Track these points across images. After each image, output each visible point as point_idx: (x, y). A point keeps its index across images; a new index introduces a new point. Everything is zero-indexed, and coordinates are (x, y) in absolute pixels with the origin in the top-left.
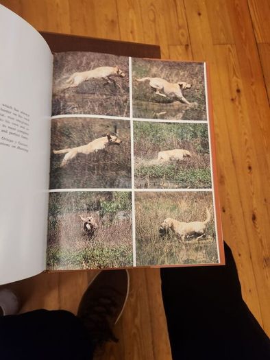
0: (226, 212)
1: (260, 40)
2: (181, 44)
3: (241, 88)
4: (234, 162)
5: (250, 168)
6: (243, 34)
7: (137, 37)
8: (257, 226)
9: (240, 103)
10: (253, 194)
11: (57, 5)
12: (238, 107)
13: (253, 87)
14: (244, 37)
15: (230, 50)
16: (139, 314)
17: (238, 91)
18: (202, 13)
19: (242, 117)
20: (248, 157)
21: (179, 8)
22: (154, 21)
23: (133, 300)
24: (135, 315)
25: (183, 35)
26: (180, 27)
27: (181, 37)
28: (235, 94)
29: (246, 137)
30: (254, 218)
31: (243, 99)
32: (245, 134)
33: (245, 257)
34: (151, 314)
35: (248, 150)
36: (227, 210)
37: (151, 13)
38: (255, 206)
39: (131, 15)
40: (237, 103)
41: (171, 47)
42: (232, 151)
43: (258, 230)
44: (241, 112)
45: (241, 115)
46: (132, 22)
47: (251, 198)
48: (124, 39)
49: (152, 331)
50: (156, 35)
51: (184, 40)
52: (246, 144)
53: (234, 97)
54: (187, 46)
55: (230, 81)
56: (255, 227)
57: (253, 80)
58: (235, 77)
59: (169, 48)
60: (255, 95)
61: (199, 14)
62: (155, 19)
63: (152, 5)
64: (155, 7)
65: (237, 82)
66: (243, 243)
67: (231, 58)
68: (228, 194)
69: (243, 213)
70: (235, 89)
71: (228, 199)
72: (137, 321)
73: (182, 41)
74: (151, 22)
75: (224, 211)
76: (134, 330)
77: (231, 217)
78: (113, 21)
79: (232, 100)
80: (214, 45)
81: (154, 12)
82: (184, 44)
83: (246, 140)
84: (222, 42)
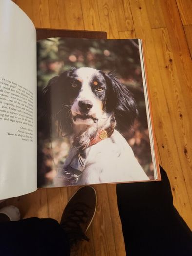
0: (165, 147)
1: (185, 23)
2: (127, 30)
3: (172, 58)
4: (169, 112)
5: (181, 115)
6: (172, 20)
7: (96, 27)
8: (188, 157)
9: (172, 69)
10: (184, 134)
11: (41, 10)
12: (170, 73)
13: (182, 57)
14: (173, 22)
15: (163, 32)
16: (104, 222)
17: (171, 61)
18: (142, 7)
19: (174, 79)
20: (179, 107)
21: (125, 5)
22: (108, 15)
23: (99, 213)
24: (101, 223)
25: (128, 24)
26: (126, 19)
27: (127, 25)
28: (168, 63)
29: (177, 93)
30: (186, 151)
31: (174, 67)
32: (176, 91)
33: (179, 180)
34: (112, 222)
35: (179, 102)
36: (166, 146)
37: (105, 10)
38: (186, 142)
39: (92, 12)
40: (170, 70)
41: (120, 33)
42: (167, 104)
43: (189, 160)
44: (173, 75)
45: (173, 78)
46: (92, 17)
47: (183, 137)
48: (87, 29)
49: (114, 235)
50: (110, 25)
51: (129, 28)
52: (177, 98)
53: (167, 66)
54: (132, 31)
55: (164, 55)
56: (187, 158)
57: (181, 53)
58: (167, 51)
59: (119, 34)
60: (183, 63)
61: (140, 8)
62: (108, 14)
63: (106, 4)
64: (108, 6)
65: (169, 54)
66: (178, 170)
67: (164, 38)
68: (165, 135)
69: (177, 148)
70: (168, 59)
71: (166, 139)
72: (103, 227)
73: (128, 28)
74: (106, 17)
75: (163, 147)
76: (101, 234)
77: (168, 151)
78: (79, 18)
79: (166, 67)
80: (151, 29)
81: (107, 9)
82: (130, 30)
83: (177, 96)
84: (157, 27)
